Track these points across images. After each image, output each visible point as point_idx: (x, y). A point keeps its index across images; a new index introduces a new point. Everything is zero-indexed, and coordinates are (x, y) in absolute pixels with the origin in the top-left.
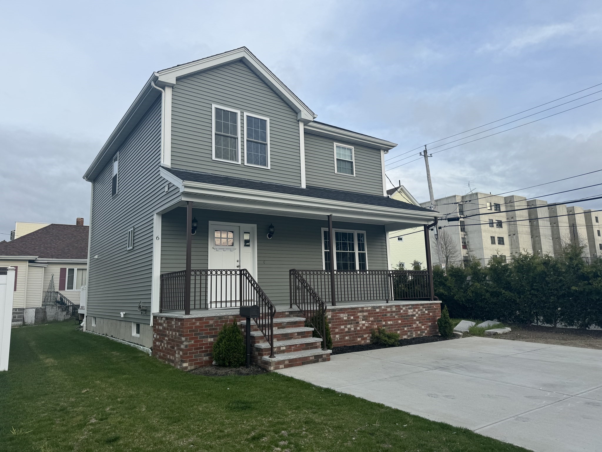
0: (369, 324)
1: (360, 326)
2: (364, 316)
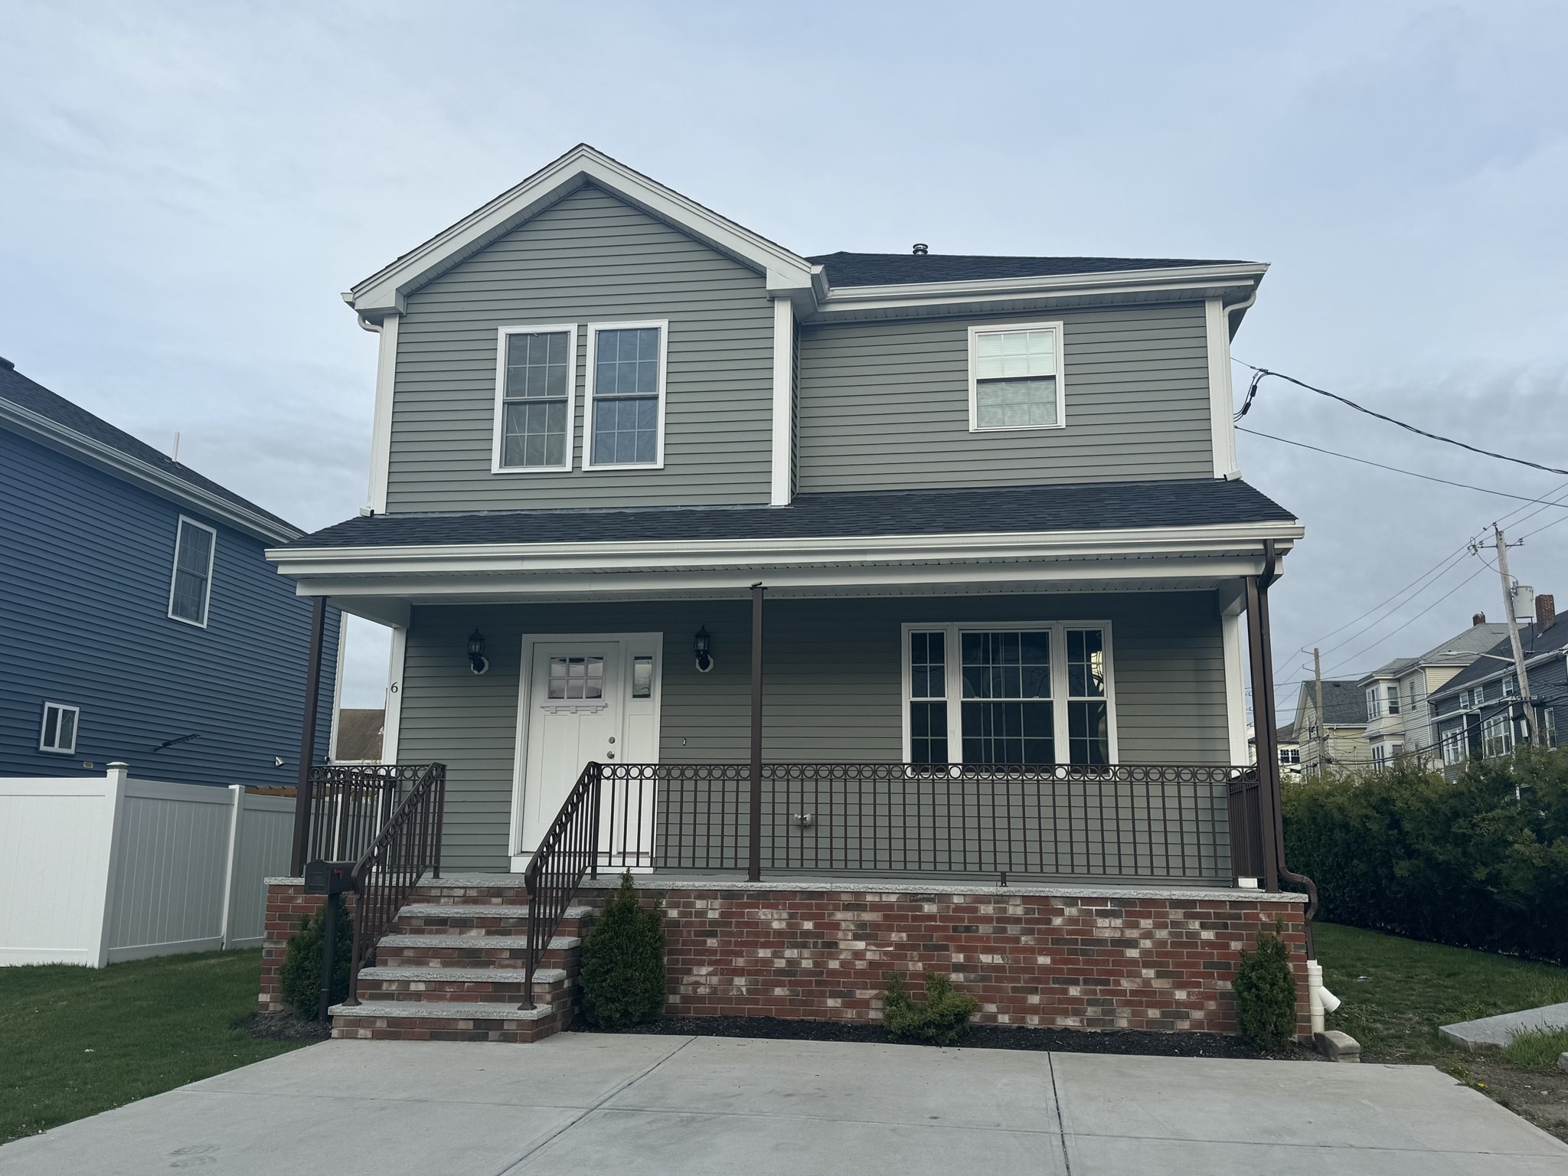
0: (886, 953)
1: (842, 957)
2: (862, 925)
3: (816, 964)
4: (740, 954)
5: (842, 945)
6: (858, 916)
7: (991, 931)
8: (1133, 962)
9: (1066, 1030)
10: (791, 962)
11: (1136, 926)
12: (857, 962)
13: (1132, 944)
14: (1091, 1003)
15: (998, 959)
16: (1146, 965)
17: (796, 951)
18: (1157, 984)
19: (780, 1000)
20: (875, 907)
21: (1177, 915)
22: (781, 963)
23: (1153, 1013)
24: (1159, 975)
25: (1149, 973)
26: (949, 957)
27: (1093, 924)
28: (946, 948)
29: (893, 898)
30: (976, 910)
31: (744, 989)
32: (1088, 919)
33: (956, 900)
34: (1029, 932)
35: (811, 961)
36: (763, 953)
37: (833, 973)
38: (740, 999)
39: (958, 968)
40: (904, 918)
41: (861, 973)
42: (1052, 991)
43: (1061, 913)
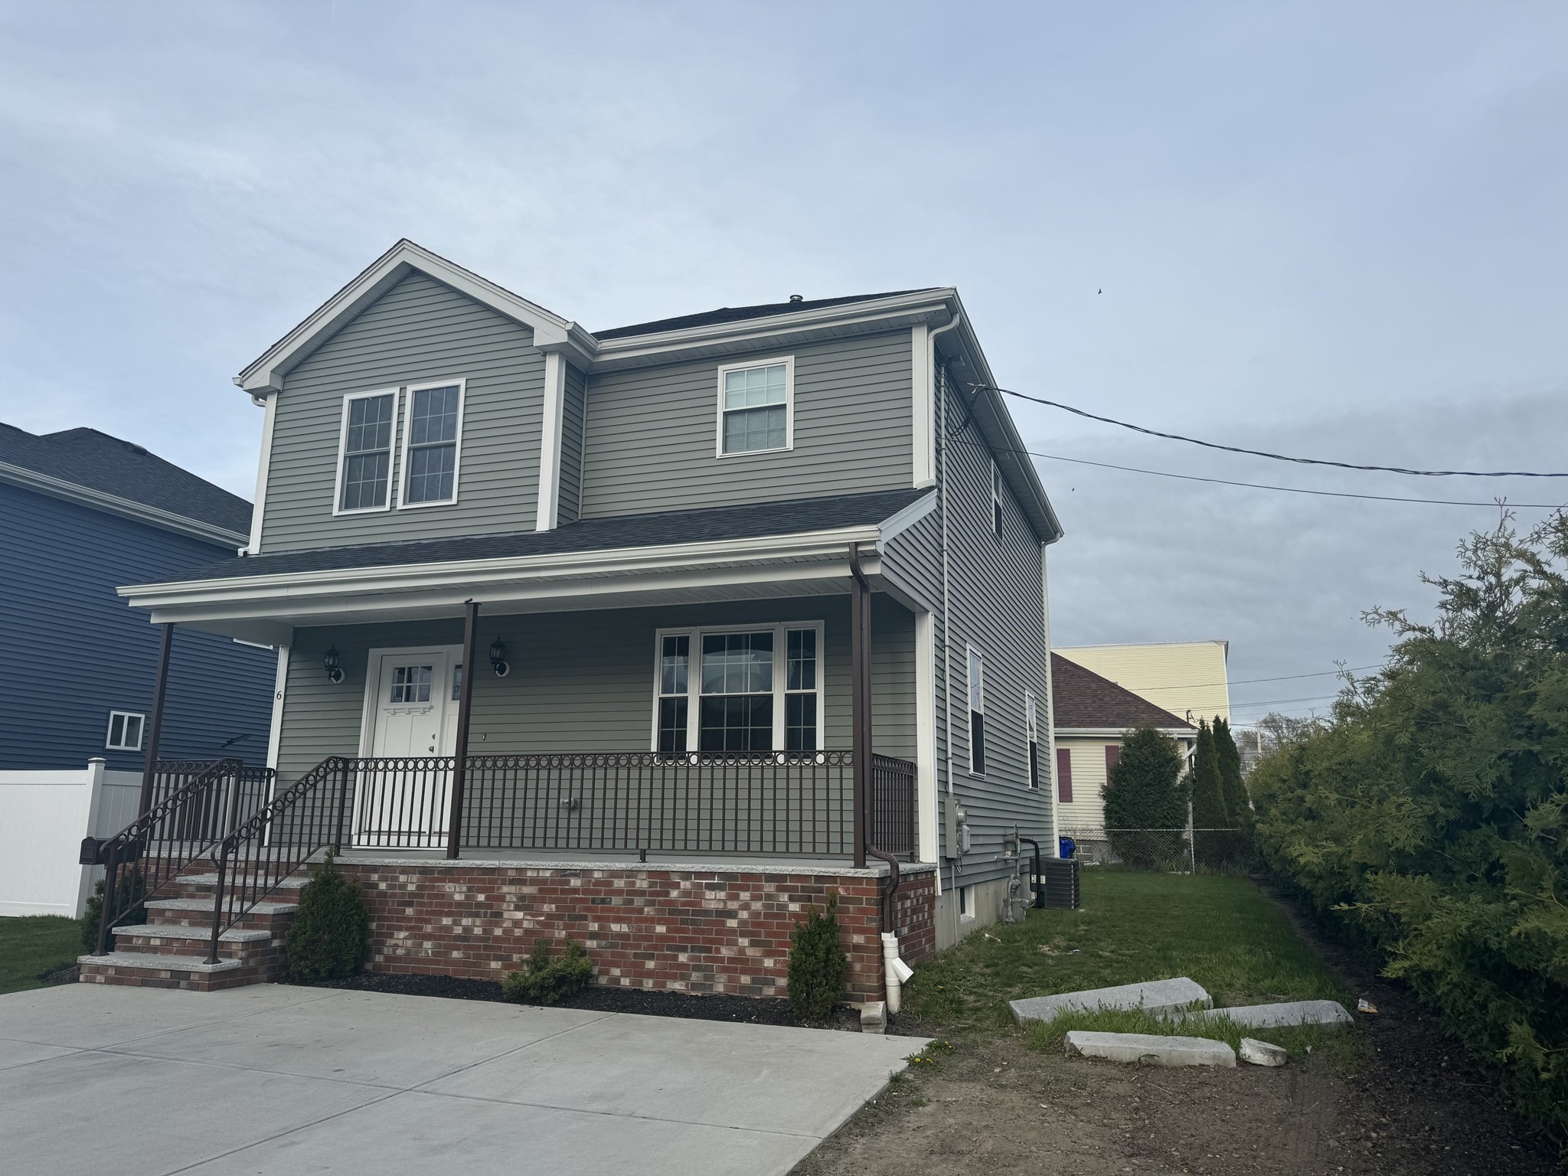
0: (538, 922)
1: (504, 925)
2: (522, 898)
3: (485, 931)
4: (428, 922)
5: (506, 915)
6: (520, 889)
7: (621, 903)
8: (732, 931)
9: (674, 993)
10: (467, 929)
11: (736, 897)
12: (516, 930)
13: (732, 914)
14: (696, 968)
15: (625, 928)
16: (743, 935)
17: (470, 919)
18: (751, 952)
19: (456, 962)
20: (534, 882)
21: (769, 888)
22: (458, 930)
23: (745, 980)
24: (753, 944)
25: (744, 942)
26: (587, 926)
27: (701, 896)
28: (585, 918)
29: (548, 874)
30: (611, 883)
31: (430, 952)
32: (698, 892)
33: (596, 875)
34: (651, 903)
35: (481, 929)
36: (446, 921)
37: (497, 939)
38: (428, 961)
39: (593, 936)
40: (555, 891)
41: (518, 940)
42: (665, 957)
43: (677, 886)
